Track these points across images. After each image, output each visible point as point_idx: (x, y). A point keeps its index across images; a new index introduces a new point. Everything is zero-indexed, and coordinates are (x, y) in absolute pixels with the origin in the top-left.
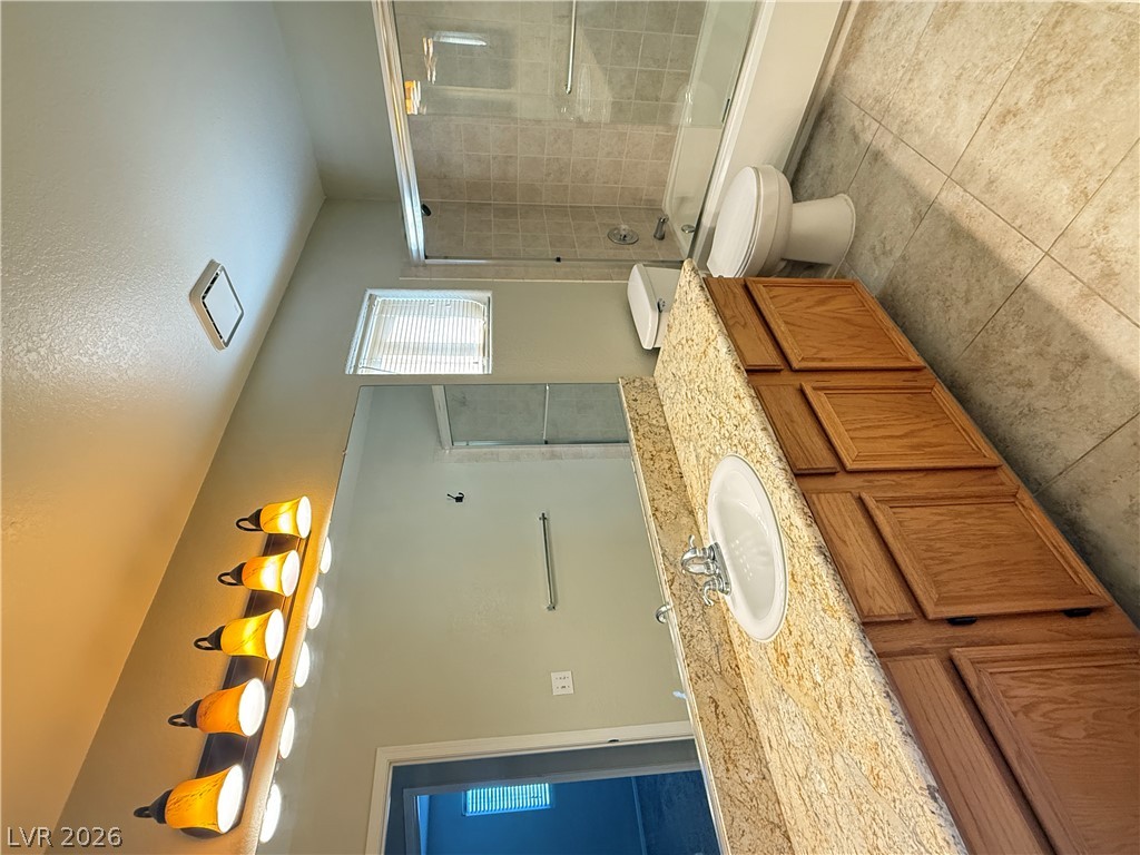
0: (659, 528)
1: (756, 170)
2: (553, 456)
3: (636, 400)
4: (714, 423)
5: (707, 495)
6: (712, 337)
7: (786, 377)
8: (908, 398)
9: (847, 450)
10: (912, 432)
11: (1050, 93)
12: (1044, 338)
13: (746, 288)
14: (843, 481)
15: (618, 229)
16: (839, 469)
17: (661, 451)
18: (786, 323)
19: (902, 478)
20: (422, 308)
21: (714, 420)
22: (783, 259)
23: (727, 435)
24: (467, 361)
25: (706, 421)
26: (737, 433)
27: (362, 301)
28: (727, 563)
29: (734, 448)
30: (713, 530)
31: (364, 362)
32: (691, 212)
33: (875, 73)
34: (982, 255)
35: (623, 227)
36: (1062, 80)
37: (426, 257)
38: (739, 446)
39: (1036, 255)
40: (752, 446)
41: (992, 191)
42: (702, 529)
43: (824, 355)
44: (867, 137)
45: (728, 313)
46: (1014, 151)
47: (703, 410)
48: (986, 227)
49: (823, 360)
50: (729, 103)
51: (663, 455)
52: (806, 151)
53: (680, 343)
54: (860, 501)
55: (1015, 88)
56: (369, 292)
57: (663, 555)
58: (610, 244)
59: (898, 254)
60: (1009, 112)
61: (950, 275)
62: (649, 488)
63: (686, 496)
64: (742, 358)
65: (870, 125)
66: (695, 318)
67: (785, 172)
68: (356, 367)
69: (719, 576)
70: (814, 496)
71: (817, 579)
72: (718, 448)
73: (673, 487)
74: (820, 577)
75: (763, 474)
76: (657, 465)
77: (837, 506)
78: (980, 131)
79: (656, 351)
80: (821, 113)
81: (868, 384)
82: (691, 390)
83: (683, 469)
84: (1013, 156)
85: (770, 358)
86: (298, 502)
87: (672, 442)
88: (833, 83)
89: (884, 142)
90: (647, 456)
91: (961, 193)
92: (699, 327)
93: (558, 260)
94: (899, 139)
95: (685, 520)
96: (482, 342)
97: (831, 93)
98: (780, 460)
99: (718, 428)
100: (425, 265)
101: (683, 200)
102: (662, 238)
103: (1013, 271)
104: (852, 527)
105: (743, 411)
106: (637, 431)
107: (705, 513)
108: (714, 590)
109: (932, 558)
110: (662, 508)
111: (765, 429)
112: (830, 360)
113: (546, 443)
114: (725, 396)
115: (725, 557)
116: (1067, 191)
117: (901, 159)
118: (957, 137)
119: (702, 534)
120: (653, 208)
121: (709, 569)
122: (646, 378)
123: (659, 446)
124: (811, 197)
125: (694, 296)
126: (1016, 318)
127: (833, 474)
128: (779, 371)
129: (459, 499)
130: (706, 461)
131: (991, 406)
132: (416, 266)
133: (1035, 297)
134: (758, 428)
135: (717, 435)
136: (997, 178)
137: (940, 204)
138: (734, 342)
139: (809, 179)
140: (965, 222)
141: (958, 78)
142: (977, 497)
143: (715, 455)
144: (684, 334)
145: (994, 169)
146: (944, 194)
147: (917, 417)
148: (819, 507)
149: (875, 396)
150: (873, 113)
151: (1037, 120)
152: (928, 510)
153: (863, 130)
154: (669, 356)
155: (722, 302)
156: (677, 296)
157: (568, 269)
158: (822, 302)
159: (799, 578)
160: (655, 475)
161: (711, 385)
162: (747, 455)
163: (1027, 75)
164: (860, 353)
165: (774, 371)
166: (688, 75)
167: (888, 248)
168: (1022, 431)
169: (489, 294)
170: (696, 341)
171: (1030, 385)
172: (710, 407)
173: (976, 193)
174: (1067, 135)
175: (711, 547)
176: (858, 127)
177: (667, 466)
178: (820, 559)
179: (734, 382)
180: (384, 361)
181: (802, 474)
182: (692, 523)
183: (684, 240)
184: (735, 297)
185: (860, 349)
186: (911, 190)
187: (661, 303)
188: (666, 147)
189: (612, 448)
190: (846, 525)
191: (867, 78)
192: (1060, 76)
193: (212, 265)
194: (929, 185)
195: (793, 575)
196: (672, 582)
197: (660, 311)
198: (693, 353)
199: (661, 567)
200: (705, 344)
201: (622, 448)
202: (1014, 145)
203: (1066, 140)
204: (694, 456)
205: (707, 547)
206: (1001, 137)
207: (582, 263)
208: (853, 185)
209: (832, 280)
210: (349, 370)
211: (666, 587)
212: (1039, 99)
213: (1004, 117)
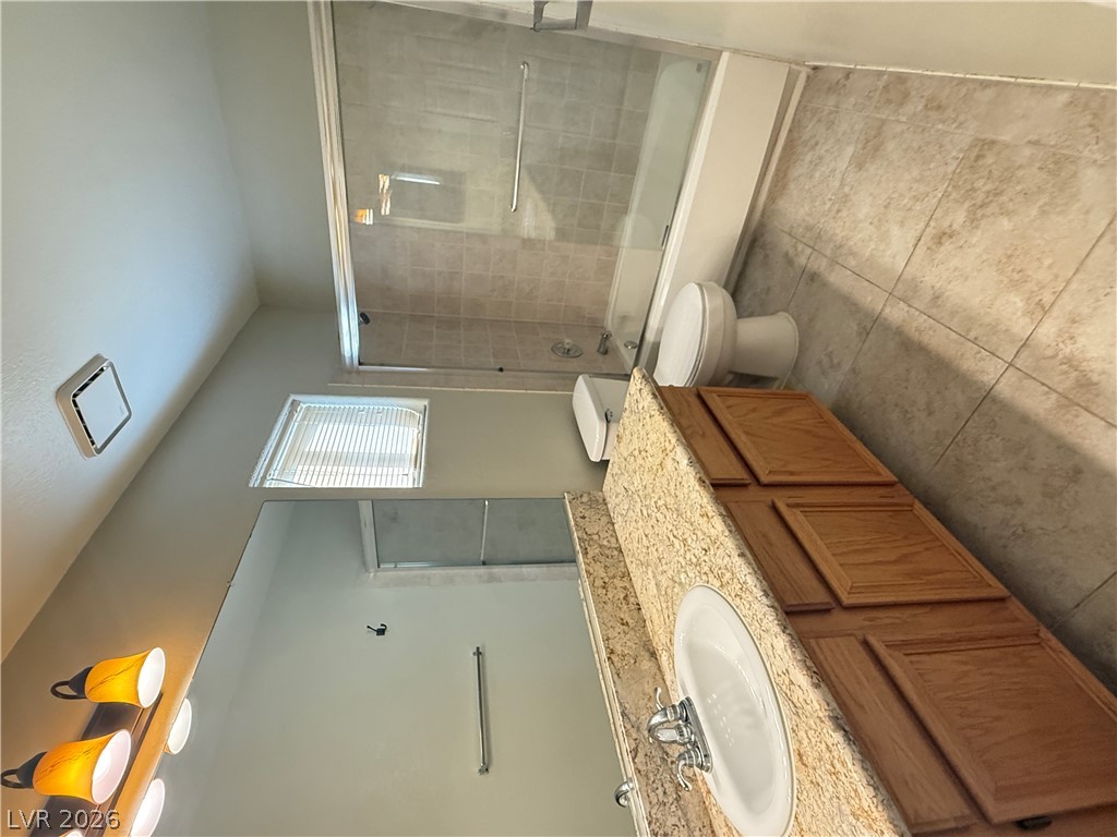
0: (616, 676)
1: (700, 286)
2: (492, 579)
3: (584, 517)
4: (677, 545)
5: (672, 633)
6: (669, 448)
7: (753, 492)
8: (891, 516)
9: (839, 580)
10: (905, 556)
11: (983, 216)
12: (1026, 451)
13: (700, 397)
14: (839, 619)
15: (562, 343)
16: (834, 605)
17: (614, 577)
18: (747, 434)
19: (906, 614)
20: (350, 417)
21: (676, 542)
22: (730, 372)
23: (694, 560)
24: (396, 473)
25: (667, 543)
26: (706, 558)
27: (283, 406)
28: (704, 727)
29: (704, 577)
30: (682, 683)
31: (274, 473)
32: (633, 329)
33: (803, 206)
34: (939, 368)
35: (567, 341)
36: (994, 204)
37: (360, 364)
38: (710, 575)
39: (999, 367)
40: (728, 575)
41: (938, 306)
42: (668, 677)
43: (791, 468)
44: (802, 260)
45: (684, 422)
46: (956, 269)
47: (663, 529)
48: (939, 339)
49: (792, 474)
50: (668, 229)
51: (617, 582)
52: (742, 275)
53: (631, 454)
54: (866, 644)
55: (946, 213)
56: (292, 397)
57: (624, 714)
58: (554, 357)
59: (846, 367)
60: (944, 234)
61: (906, 388)
62: (602, 624)
63: (645, 633)
64: (707, 472)
65: (803, 250)
66: (648, 427)
67: (725, 287)
68: (264, 478)
69: (694, 744)
70: (813, 642)
71: (838, 766)
72: (683, 576)
73: (630, 621)
74: (843, 763)
75: (745, 612)
76: (610, 595)
77: (842, 654)
78: (918, 251)
79: (604, 464)
80: (754, 242)
81: (846, 500)
82: (647, 507)
83: (641, 599)
84: (956, 274)
85: (736, 472)
86: (146, 656)
87: (626, 566)
88: (763, 215)
89: (820, 265)
90: (599, 583)
91: (906, 309)
92: (653, 437)
93: (501, 370)
94: (834, 262)
95: (646, 664)
96: (414, 453)
97: (762, 225)
98: (766, 595)
99: (682, 552)
100: (358, 372)
101: (624, 319)
102: (606, 352)
103: (976, 382)
104: (866, 683)
105: (713, 532)
106: (586, 553)
107: (671, 656)
108: (691, 766)
109: (971, 727)
110: (618, 649)
111: (742, 555)
112: (799, 474)
113: (484, 564)
114: (689, 513)
115: (701, 719)
116: (1020, 304)
117: (838, 279)
118: (894, 257)
119: (668, 683)
120: (596, 325)
121: (682, 735)
122: (594, 493)
123: (612, 571)
124: (751, 315)
125: (646, 404)
126: (989, 430)
127: (828, 611)
128: (744, 486)
129: (381, 632)
130: (669, 591)
131: (976, 526)
132: (350, 372)
133: (1005, 408)
134: (735, 553)
135: (681, 559)
136: (943, 293)
137: (886, 319)
138: (695, 453)
139: (747, 297)
140: (915, 336)
141: (886, 207)
142: (999, 638)
143: (680, 584)
144: (636, 444)
145: (938, 285)
146: (887, 310)
147: (905, 538)
148: (822, 657)
149: (859, 515)
150: (805, 240)
151: (974, 240)
152: (949, 657)
153: (797, 255)
154: (619, 468)
155: (676, 411)
156: (626, 405)
157: (510, 379)
158: (780, 413)
159: (810, 761)
160: (609, 607)
161: (670, 501)
162: (721, 586)
163: (956, 201)
164: (828, 466)
165: (743, 486)
166: (627, 208)
167: (835, 361)
168: (1018, 554)
169: (426, 402)
170: (651, 452)
171: (1019, 502)
172: (670, 527)
173: (922, 308)
174: (1009, 252)
175: (682, 703)
176: (791, 252)
177: (622, 596)
178: (838, 737)
179: (698, 498)
180: (299, 472)
181: (795, 614)
182: (654, 670)
183: (628, 355)
184: (689, 405)
185: (829, 462)
186: (851, 306)
187: (609, 413)
188: (607, 269)
189: (555, 569)
190: (859, 683)
191: (796, 210)
192: (991, 201)
193: (98, 359)
194: (870, 302)
195: (799, 754)
196: (635, 752)
197: (608, 422)
198: (648, 465)
199: (621, 730)
200: (662, 456)
201: (567, 569)
202: (955, 262)
203: (1009, 257)
204: (653, 583)
205: (677, 704)
206: (940, 256)
207: (524, 374)
208: (792, 304)
209: (781, 391)
210: (254, 483)
211: (628, 759)
212: (973, 221)
213: (941, 238)
